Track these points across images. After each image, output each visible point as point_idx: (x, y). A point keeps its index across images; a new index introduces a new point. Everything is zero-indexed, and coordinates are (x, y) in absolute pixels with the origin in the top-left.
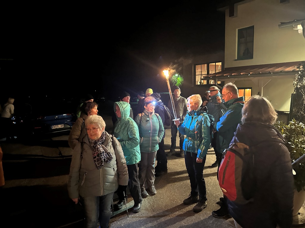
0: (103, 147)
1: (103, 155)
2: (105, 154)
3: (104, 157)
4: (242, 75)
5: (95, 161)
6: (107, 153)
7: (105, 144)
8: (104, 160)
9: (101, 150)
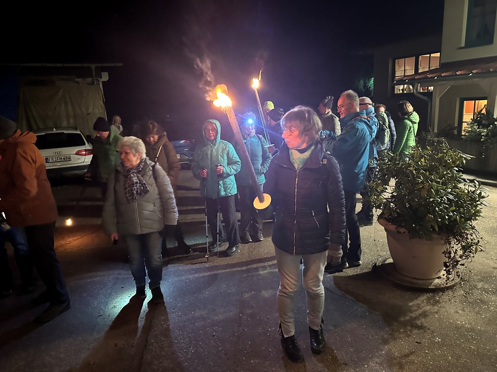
0: (138, 177)
1: (136, 186)
2: (138, 185)
3: (137, 188)
4: (458, 75)
5: (126, 193)
6: (142, 184)
7: (142, 173)
8: (137, 191)
9: (135, 180)
